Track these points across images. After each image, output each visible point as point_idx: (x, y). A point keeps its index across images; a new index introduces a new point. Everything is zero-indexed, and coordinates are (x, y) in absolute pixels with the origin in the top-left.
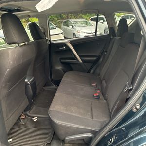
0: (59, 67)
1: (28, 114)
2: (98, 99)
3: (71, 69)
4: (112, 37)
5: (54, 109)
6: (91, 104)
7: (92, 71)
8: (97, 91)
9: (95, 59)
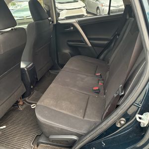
0: (67, 51)
1: (27, 100)
2: (98, 93)
3: (79, 54)
4: (128, 17)
5: (42, 104)
6: (88, 98)
7: (102, 57)
8: (100, 83)
9: (106, 42)
